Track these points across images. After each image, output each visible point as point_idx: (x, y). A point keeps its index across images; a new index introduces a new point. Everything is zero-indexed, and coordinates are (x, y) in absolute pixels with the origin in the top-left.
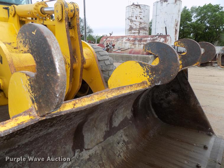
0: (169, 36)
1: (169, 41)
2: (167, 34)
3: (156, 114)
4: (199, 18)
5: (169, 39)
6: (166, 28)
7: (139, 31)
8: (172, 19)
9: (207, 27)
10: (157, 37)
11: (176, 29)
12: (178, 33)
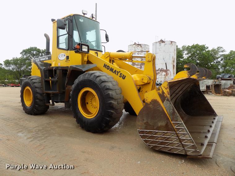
0: (169, 70)
1: (169, 74)
2: (168, 69)
3: (184, 111)
4: (190, 55)
5: (170, 73)
6: (166, 63)
7: (141, 66)
8: (170, 56)
9: (198, 63)
10: (159, 71)
11: (173, 65)
12: (175, 68)
